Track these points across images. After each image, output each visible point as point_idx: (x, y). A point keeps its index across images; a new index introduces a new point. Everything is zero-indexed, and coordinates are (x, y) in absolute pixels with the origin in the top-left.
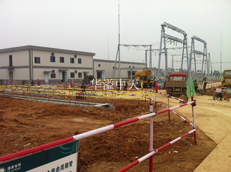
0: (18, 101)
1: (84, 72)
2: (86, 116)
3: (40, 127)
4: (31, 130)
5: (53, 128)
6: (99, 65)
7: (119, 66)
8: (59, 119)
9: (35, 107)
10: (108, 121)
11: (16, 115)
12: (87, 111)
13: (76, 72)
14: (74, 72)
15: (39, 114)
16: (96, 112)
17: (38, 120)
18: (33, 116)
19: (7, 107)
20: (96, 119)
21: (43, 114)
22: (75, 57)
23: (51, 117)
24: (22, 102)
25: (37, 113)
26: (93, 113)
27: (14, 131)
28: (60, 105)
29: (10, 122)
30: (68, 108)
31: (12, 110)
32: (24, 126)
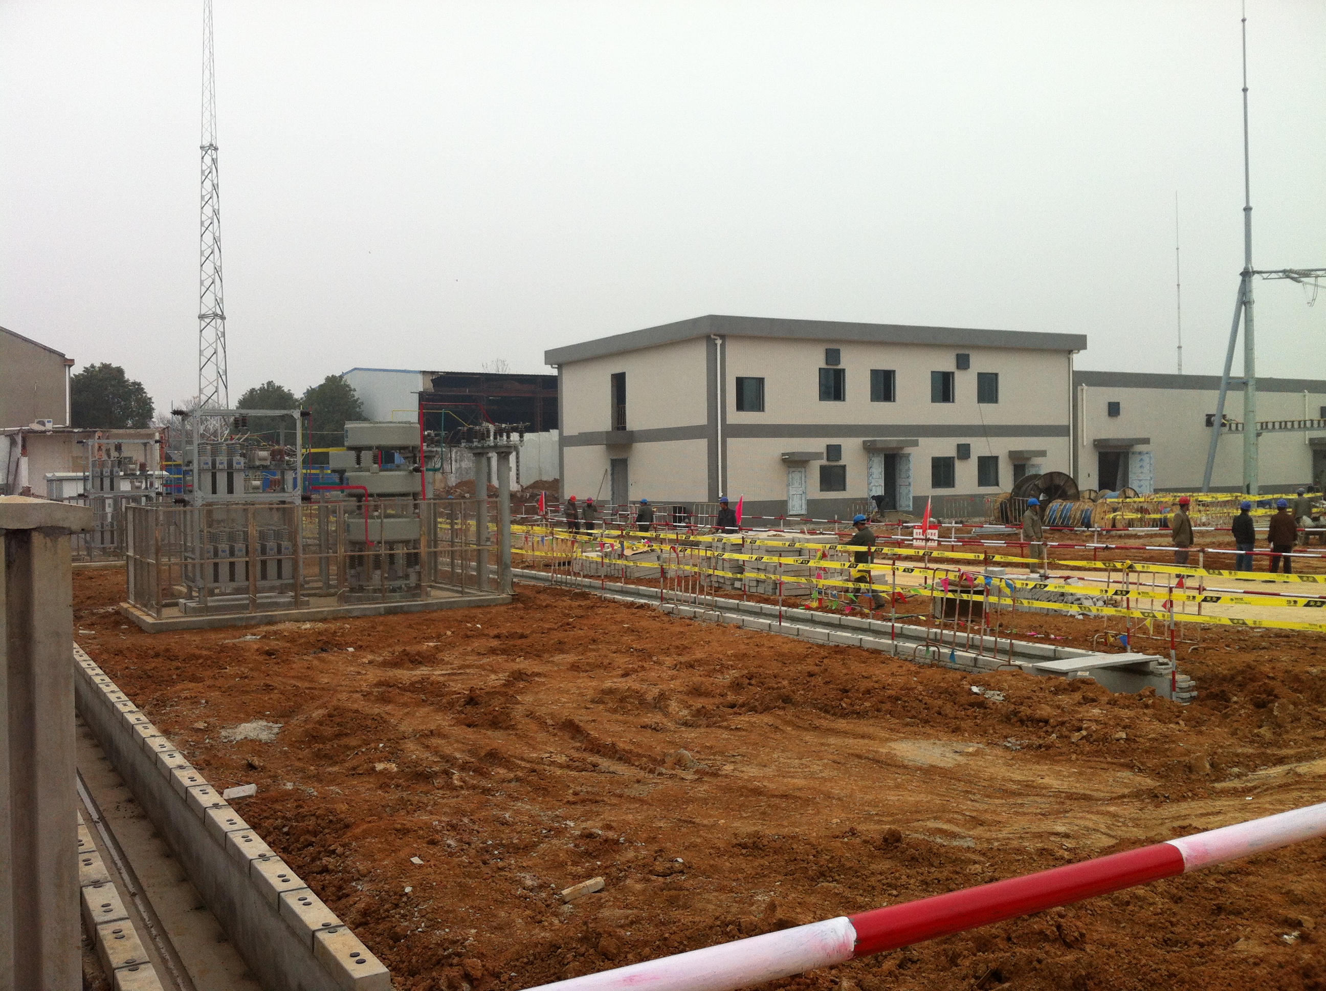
0: (623, 614)
1: (1013, 455)
2: (981, 732)
3: (690, 776)
4: (635, 791)
5: (757, 792)
6: (1114, 409)
7: (1248, 412)
8: (809, 737)
9: (699, 654)
10: (1126, 775)
11: (590, 694)
12: (996, 697)
13: (964, 452)
14: (951, 452)
15: (707, 694)
16: (1045, 711)
17: (690, 735)
18: (673, 706)
19: (561, 647)
20: (1044, 753)
21: (731, 697)
22: (963, 362)
23: (767, 719)
24: (644, 623)
25: (696, 692)
26: (1025, 711)
27: (545, 791)
28: (840, 651)
29: (541, 736)
30: (880, 672)
31: (575, 667)
32: (605, 763)
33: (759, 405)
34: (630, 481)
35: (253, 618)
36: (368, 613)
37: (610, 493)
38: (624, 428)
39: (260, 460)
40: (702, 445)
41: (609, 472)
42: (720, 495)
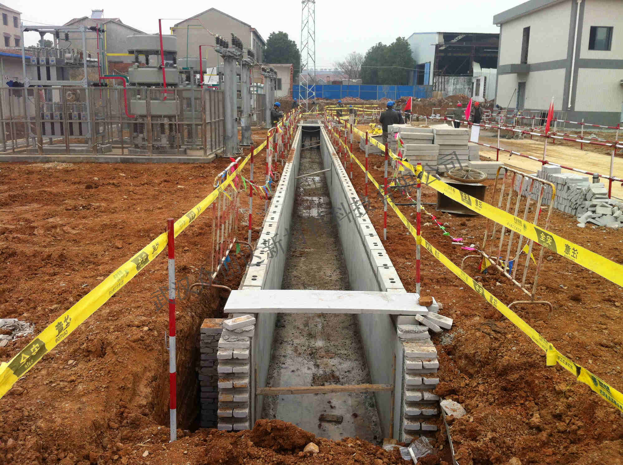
33: (607, 46)
34: (526, 96)
35: (38, 158)
36: (109, 160)
37: (516, 103)
38: (526, 63)
39: (67, 59)
40: (562, 72)
41: (517, 91)
42: (570, 106)
